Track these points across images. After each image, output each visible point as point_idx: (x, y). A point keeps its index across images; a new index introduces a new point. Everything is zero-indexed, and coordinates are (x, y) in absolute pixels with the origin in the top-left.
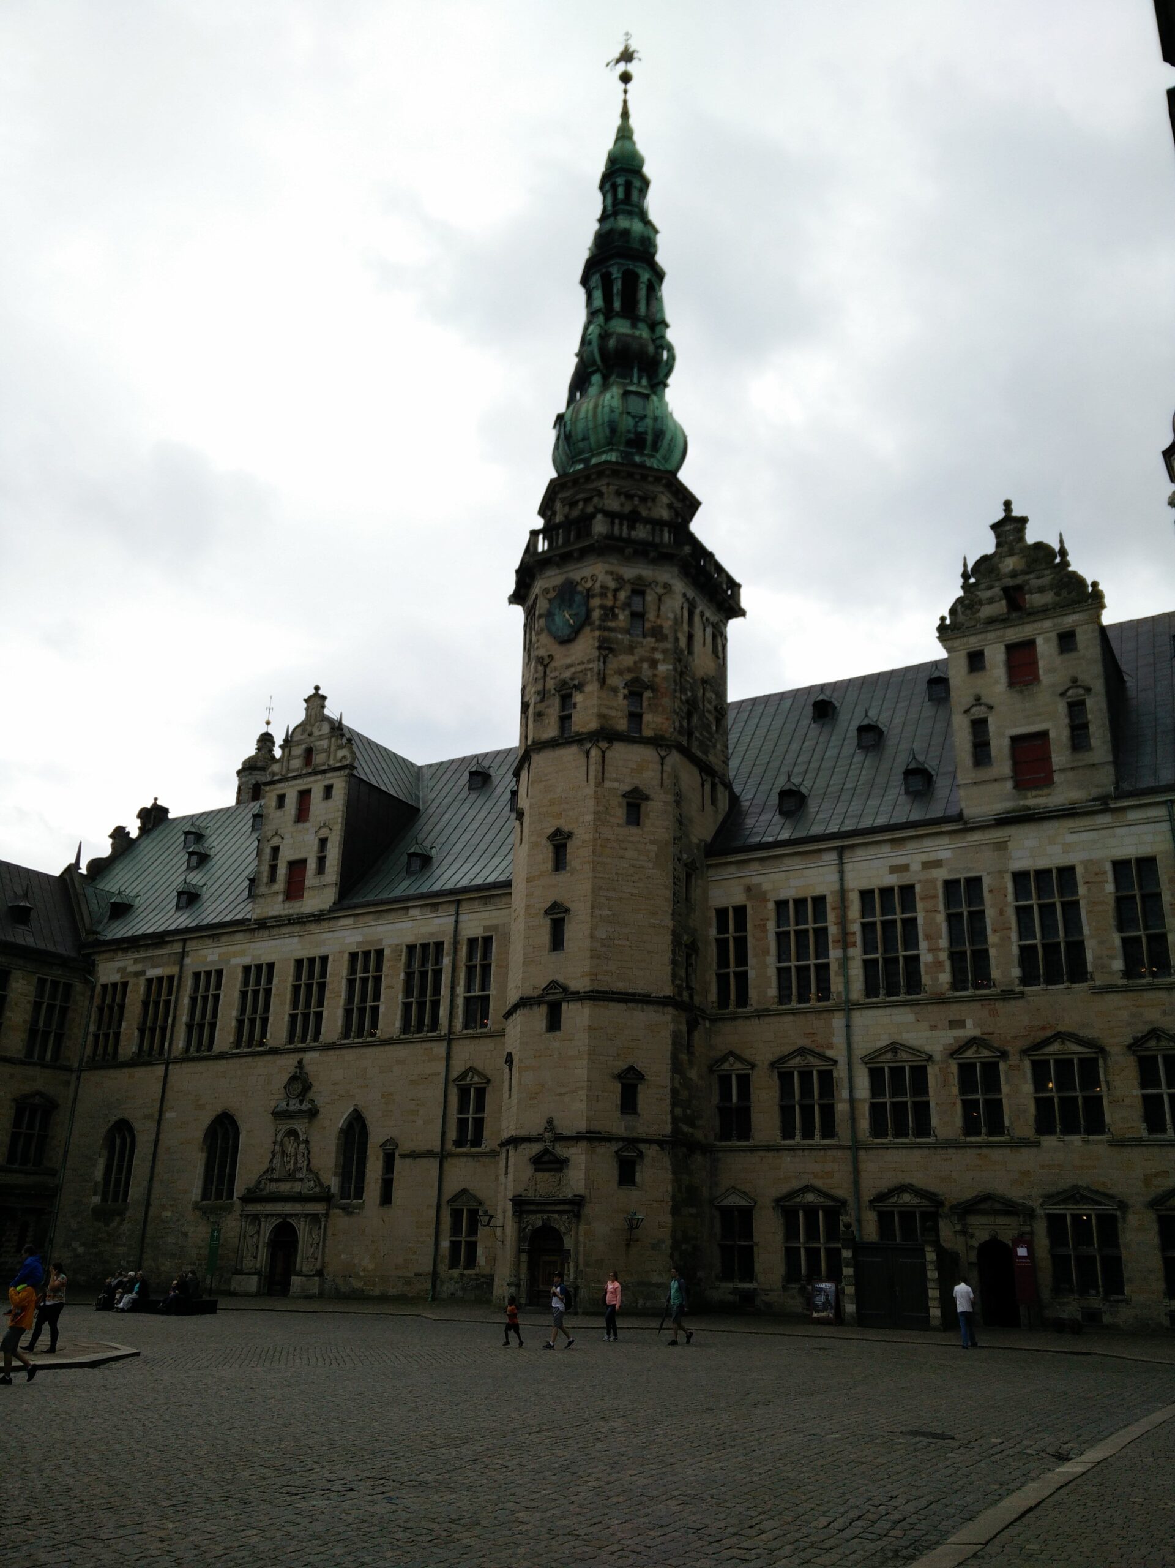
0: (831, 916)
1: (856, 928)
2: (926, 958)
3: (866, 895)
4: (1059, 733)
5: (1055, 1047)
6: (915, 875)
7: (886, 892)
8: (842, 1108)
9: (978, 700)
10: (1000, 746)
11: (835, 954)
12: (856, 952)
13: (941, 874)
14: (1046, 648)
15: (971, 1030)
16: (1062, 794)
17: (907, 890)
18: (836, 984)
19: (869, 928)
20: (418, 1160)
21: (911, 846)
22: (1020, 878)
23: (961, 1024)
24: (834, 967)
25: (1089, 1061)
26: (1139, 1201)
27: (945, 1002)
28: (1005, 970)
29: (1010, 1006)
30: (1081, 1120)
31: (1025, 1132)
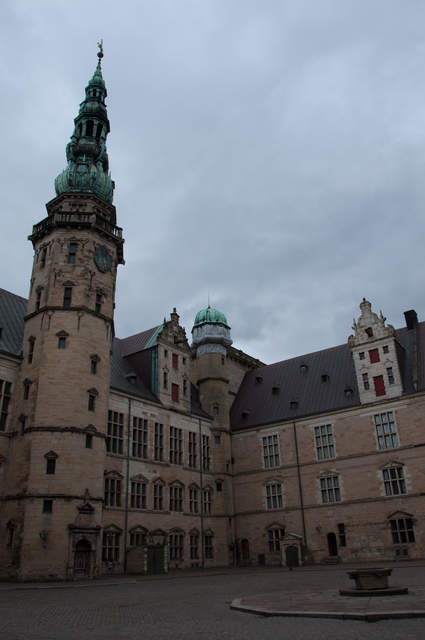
0: (125, 423)
1: (131, 430)
2: (149, 447)
3: (135, 418)
4: (181, 388)
5: (175, 484)
6: (148, 417)
7: (141, 420)
8: (123, 496)
9: (166, 367)
10: (169, 385)
11: (125, 437)
12: (131, 439)
13: (155, 420)
14: (180, 360)
15: (158, 475)
16: (180, 407)
17: (146, 421)
18: (125, 449)
19: (135, 431)
21: (149, 407)
22: (171, 428)
23: (155, 472)
24: (125, 443)
25: (181, 490)
26: (187, 532)
27: (153, 463)
28: (166, 457)
29: (167, 469)
30: (178, 507)
31: (168, 509)
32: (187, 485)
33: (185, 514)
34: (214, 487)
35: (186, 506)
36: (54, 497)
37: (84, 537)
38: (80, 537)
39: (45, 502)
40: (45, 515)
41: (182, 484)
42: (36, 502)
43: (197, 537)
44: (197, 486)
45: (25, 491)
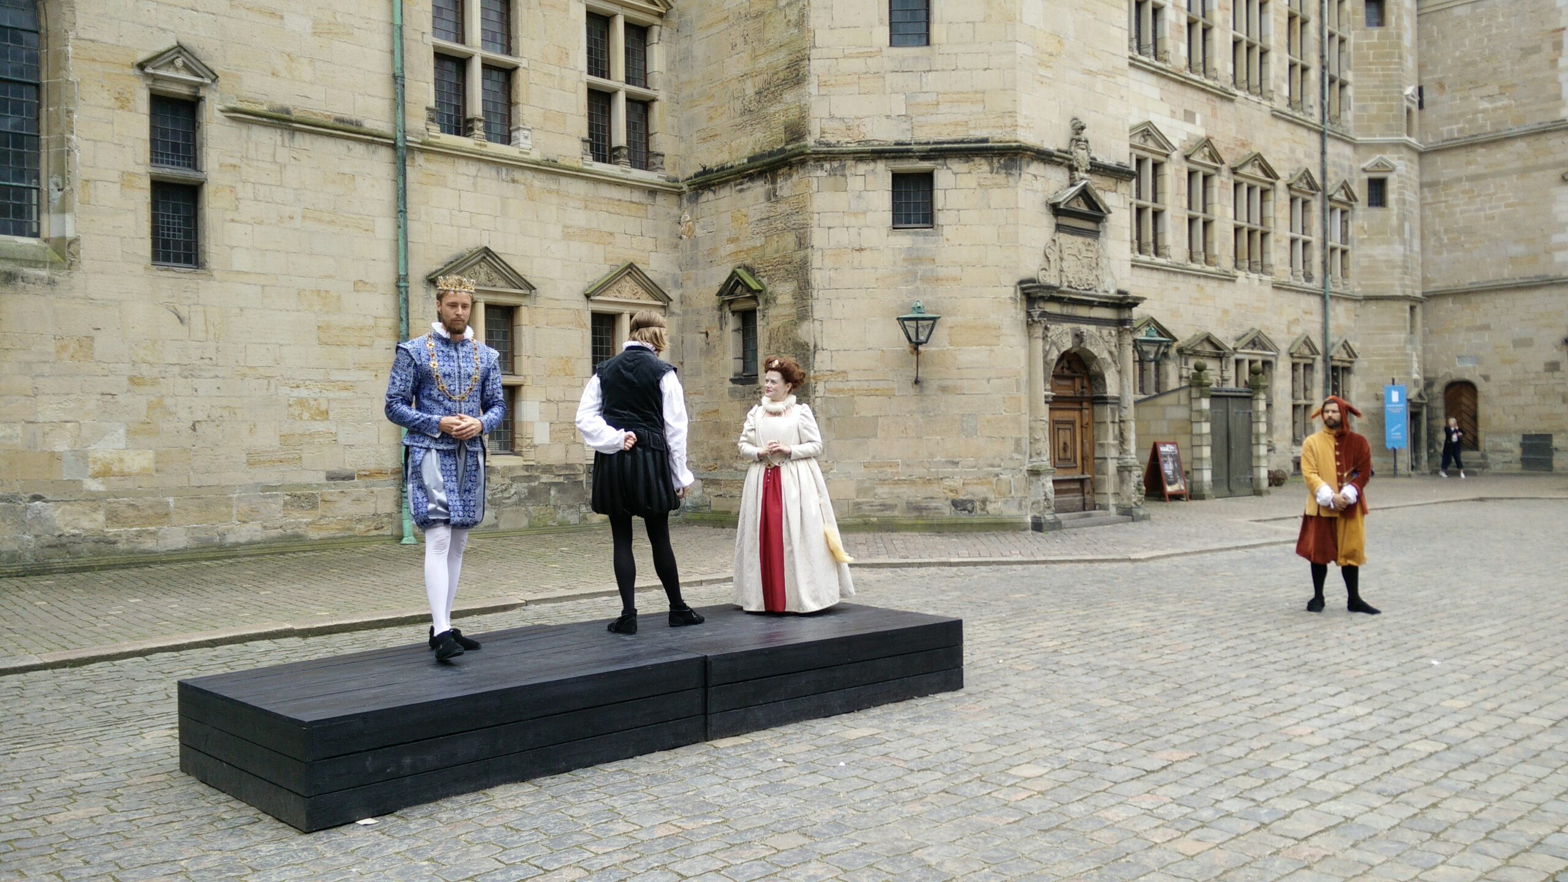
2: (1169, 14)
5: (1247, 170)
15: (1200, 130)
20: (303, 141)
23: (1189, 116)
25: (1263, 192)
26: (1284, 347)
27: (1184, 83)
28: (1222, 61)
29: (1225, 108)
30: (1257, 256)
31: (1227, 263)
32: (1284, 175)
33: (1278, 287)
34: (1361, 191)
35: (1277, 254)
36: (942, 152)
37: (1079, 336)
38: (1063, 337)
39: (898, 179)
40: (904, 240)
41: (1268, 171)
42: (855, 183)
43: (1309, 367)
44: (1312, 185)
45: (796, 131)
